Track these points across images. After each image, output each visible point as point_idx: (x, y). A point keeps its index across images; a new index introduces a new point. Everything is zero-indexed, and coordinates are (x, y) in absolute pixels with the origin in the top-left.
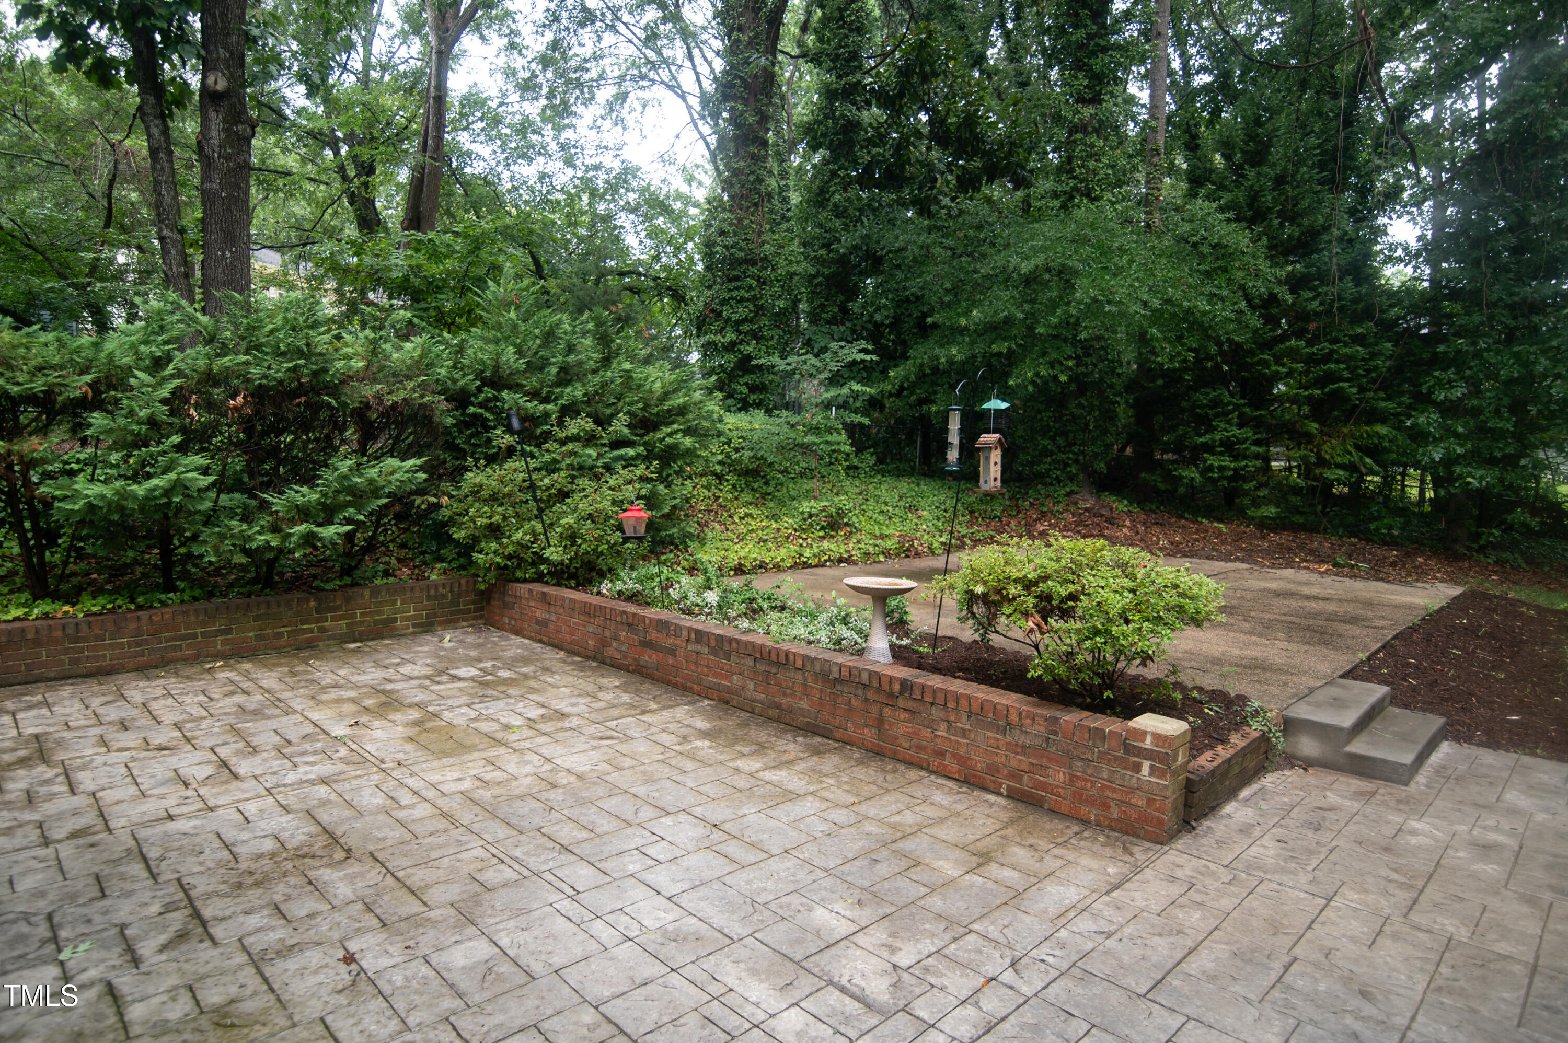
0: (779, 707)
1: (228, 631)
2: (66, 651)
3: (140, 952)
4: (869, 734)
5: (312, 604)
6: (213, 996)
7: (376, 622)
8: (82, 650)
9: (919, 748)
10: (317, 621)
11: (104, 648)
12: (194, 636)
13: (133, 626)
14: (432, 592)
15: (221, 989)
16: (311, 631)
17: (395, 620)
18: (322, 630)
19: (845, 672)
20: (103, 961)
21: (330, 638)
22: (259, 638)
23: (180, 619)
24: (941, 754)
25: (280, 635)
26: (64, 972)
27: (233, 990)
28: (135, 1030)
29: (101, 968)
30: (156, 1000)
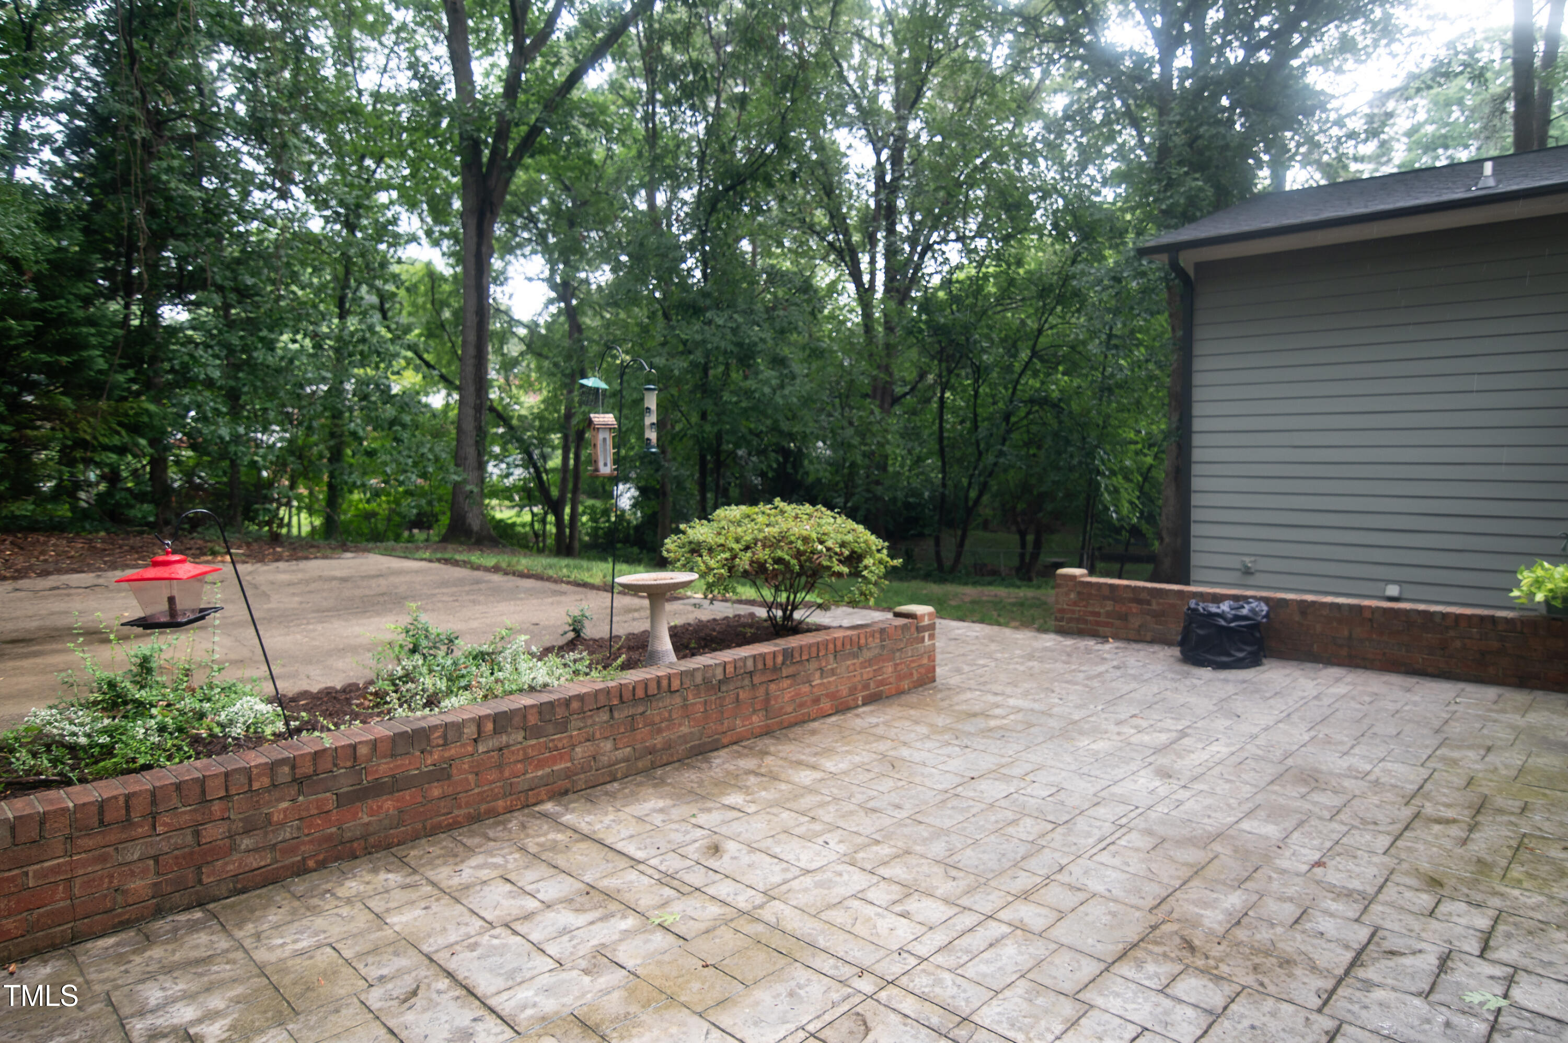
0: (651, 751)
3: (1436, 962)
4: (757, 720)
6: (1425, 900)
9: (802, 705)
15: (1415, 900)
19: (730, 669)
20: (1470, 975)
24: (817, 701)
26: (1509, 987)
27: (1408, 894)
28: (1492, 913)
29: (1478, 969)
30: (1463, 921)
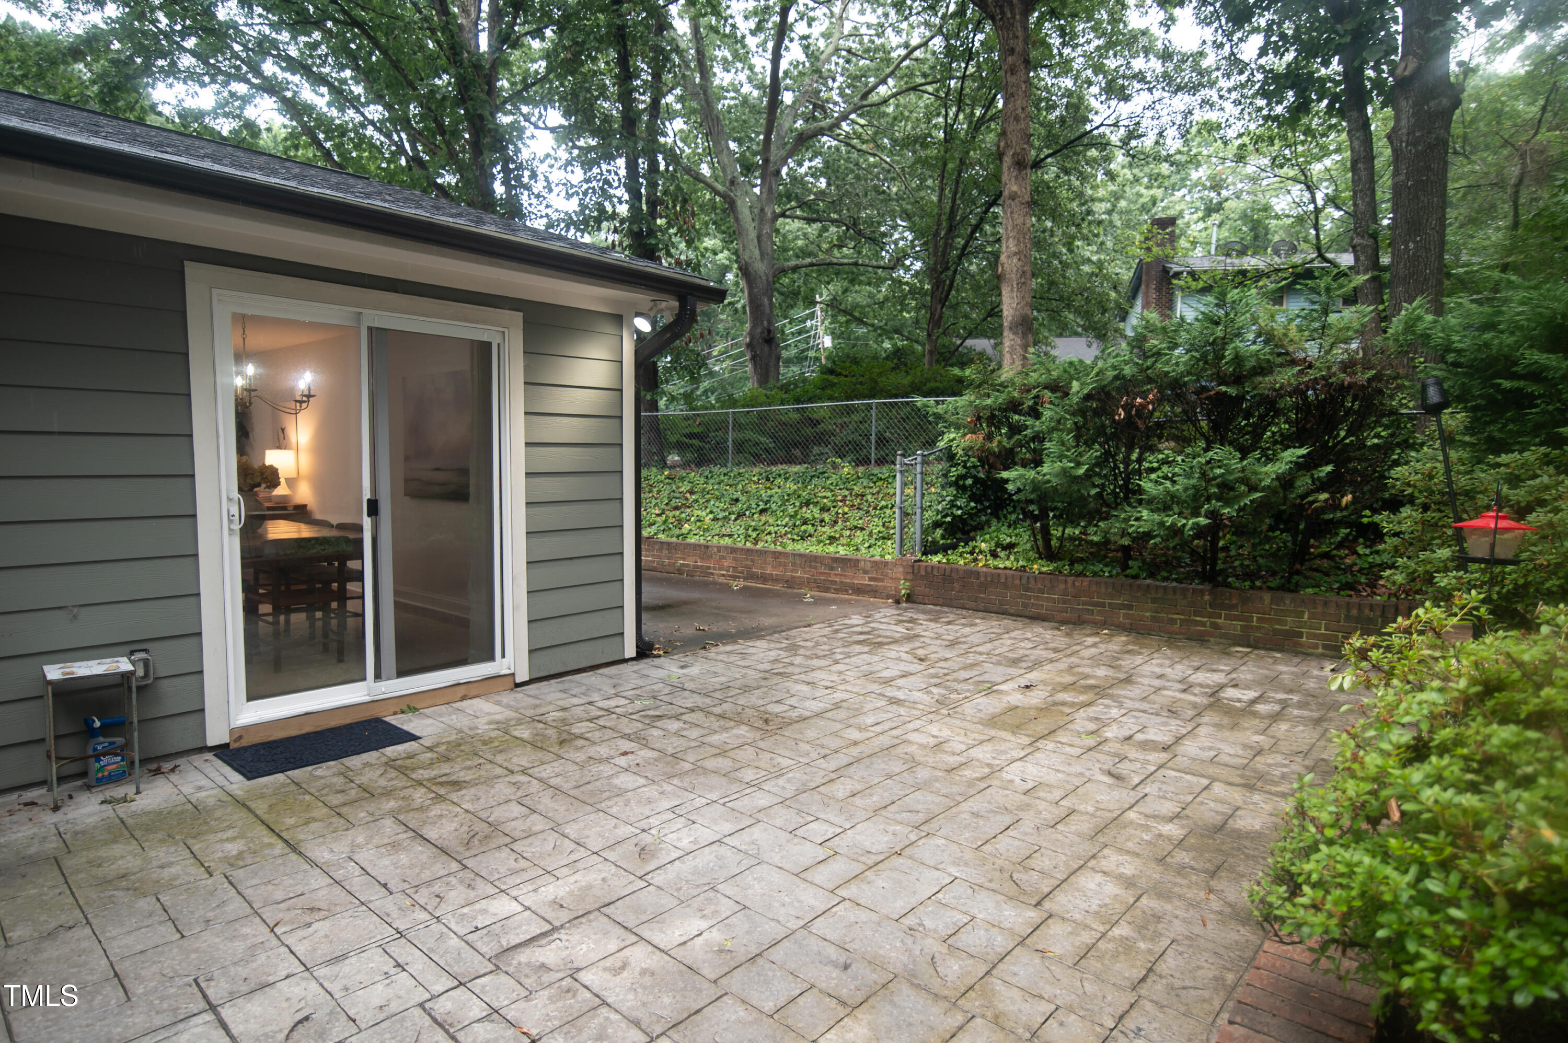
1: (1130, 607)
2: (1021, 596)
5: (1207, 597)
7: (1276, 632)
8: (1030, 598)
10: (1210, 616)
11: (1043, 599)
12: (1103, 605)
13: (1062, 586)
14: (1354, 612)
16: (1204, 624)
17: (1300, 635)
18: (1215, 626)
21: (1222, 636)
22: (1154, 619)
23: (1094, 588)
25: (1173, 621)
